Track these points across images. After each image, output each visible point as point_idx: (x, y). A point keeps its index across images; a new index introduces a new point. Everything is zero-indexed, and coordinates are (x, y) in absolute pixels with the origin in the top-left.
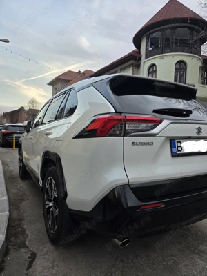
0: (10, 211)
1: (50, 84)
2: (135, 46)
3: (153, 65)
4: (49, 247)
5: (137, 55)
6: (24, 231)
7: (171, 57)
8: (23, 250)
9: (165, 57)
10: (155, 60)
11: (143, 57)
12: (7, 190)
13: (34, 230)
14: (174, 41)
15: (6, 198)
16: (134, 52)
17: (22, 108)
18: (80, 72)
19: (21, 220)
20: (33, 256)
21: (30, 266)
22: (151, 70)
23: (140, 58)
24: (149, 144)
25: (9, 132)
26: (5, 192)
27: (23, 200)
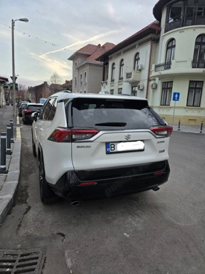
0: (19, 180)
1: (70, 59)
2: (155, 17)
3: (172, 40)
4: (40, 204)
5: (157, 28)
6: (27, 194)
7: (192, 30)
8: (24, 205)
9: (185, 31)
10: (175, 34)
11: (163, 30)
12: (21, 165)
13: (34, 193)
14: (197, 11)
15: (18, 171)
16: (153, 24)
17: (46, 83)
18: (99, 45)
19: (27, 187)
20: (29, 208)
21: (26, 213)
22: (170, 45)
23: (159, 32)
24: (87, 147)
25: (30, 111)
26: (19, 167)
27: (31, 173)
